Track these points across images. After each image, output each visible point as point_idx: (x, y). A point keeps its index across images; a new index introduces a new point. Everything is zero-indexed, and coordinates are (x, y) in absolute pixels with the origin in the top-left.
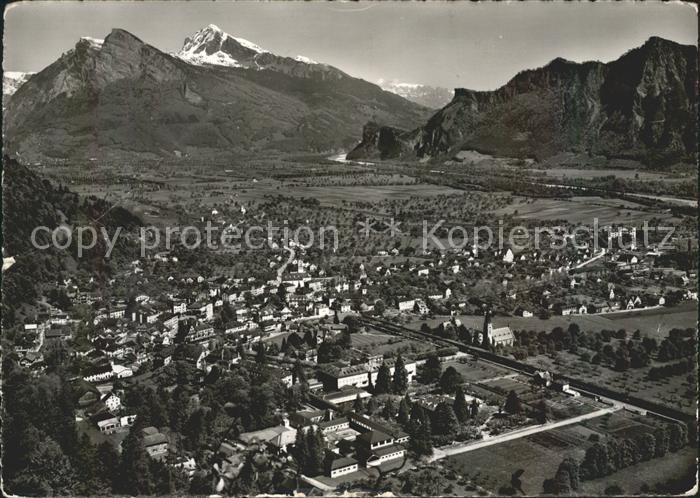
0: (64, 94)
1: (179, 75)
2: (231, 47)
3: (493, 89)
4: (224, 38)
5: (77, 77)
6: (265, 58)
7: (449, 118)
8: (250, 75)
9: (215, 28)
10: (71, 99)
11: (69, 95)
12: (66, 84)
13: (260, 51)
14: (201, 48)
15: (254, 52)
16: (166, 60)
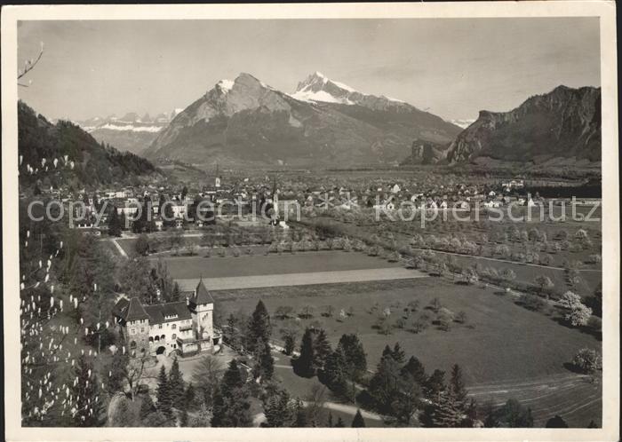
0: (204, 120)
1: (286, 106)
2: (330, 88)
3: (508, 111)
4: (325, 81)
5: (214, 107)
6: (353, 96)
7: (472, 133)
8: (342, 108)
9: (319, 74)
10: (208, 124)
11: (207, 121)
12: (206, 113)
13: (351, 90)
14: (308, 89)
15: (346, 92)
16: (277, 95)
